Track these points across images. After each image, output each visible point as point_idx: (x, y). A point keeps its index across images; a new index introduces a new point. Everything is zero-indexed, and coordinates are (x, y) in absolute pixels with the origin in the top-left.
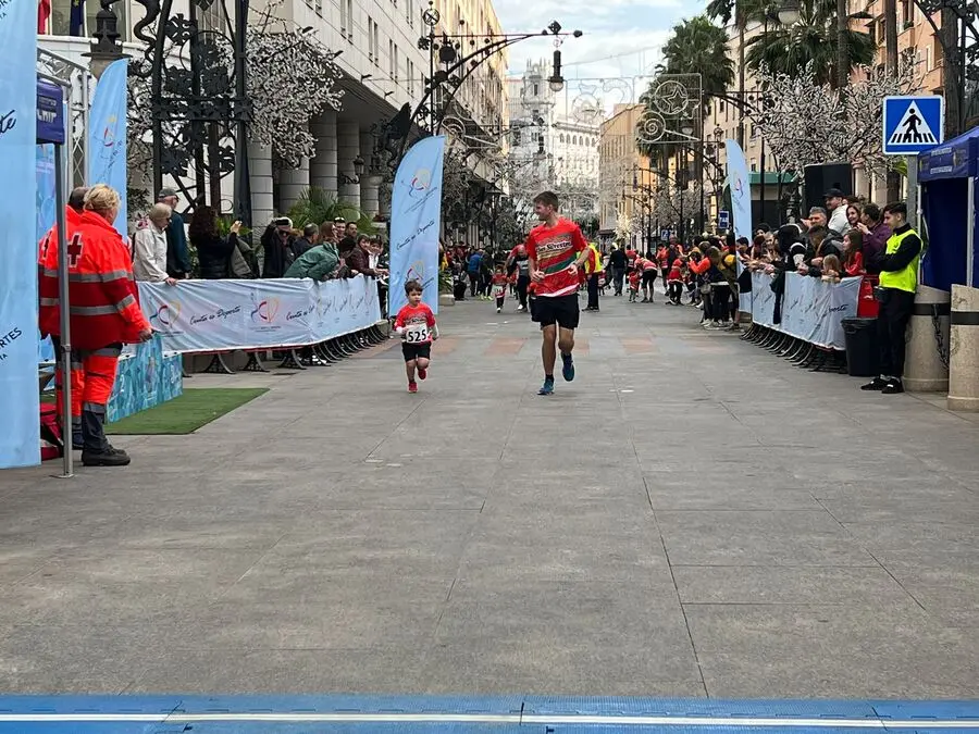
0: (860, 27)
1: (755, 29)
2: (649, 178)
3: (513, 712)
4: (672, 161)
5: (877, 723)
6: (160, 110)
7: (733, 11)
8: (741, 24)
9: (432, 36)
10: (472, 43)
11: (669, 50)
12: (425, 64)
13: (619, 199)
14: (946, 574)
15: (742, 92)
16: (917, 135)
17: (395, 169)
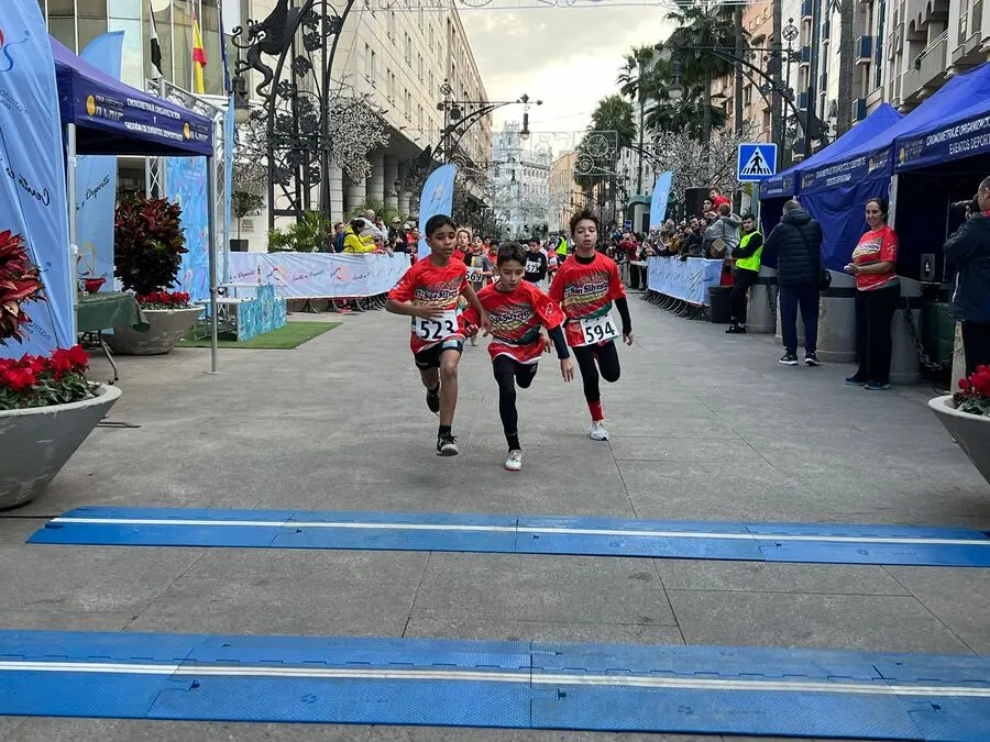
0: (717, 103)
1: (651, 103)
2: (580, 199)
3: (510, 525)
4: (596, 187)
5: (750, 537)
6: (273, 141)
7: (637, 92)
8: (642, 100)
9: (446, 102)
10: (472, 107)
11: (596, 116)
12: (440, 120)
13: (561, 211)
14: (784, 444)
15: (641, 144)
16: (759, 169)
17: (422, 187)
